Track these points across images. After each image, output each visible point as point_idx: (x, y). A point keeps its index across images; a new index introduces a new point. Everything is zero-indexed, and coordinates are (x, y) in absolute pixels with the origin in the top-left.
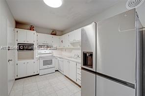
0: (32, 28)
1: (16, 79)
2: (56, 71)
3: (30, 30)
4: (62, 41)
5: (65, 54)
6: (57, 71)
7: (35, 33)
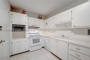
0: (24, 12)
1: (11, 56)
2: (42, 47)
3: (23, 13)
4: (47, 24)
5: (48, 34)
6: (44, 47)
7: (27, 17)
